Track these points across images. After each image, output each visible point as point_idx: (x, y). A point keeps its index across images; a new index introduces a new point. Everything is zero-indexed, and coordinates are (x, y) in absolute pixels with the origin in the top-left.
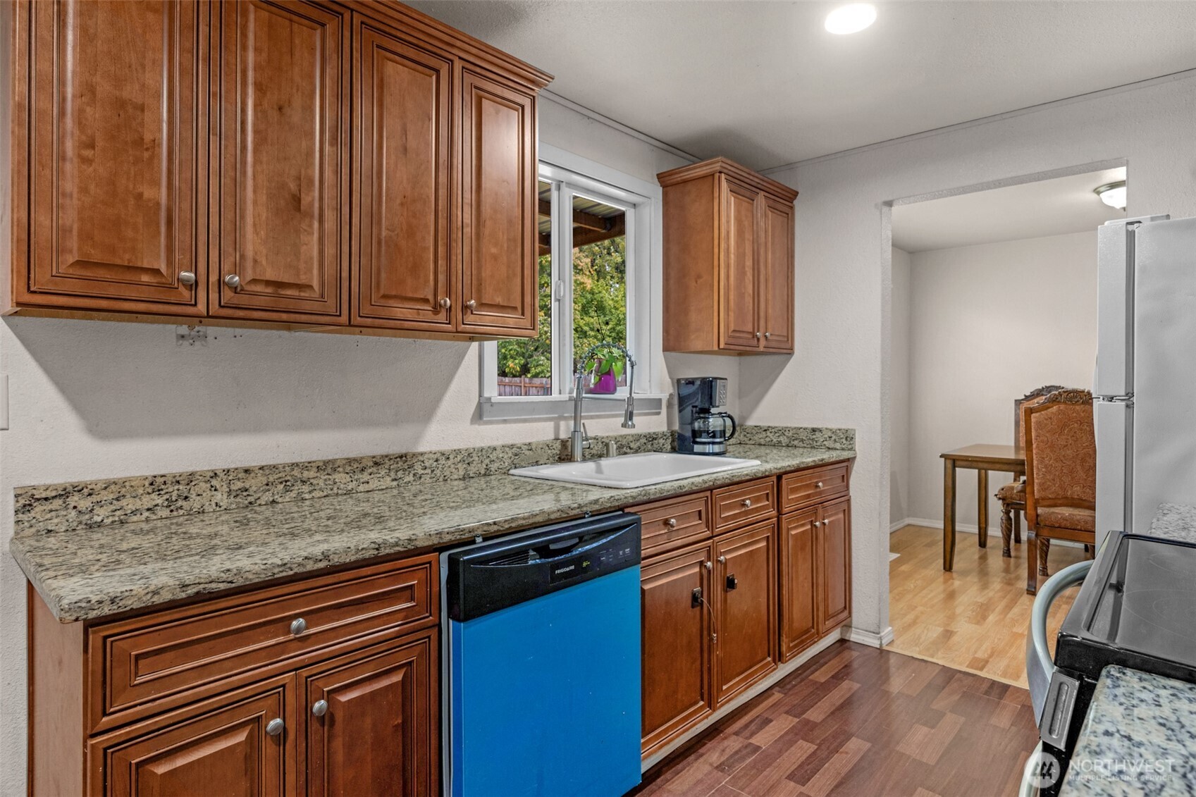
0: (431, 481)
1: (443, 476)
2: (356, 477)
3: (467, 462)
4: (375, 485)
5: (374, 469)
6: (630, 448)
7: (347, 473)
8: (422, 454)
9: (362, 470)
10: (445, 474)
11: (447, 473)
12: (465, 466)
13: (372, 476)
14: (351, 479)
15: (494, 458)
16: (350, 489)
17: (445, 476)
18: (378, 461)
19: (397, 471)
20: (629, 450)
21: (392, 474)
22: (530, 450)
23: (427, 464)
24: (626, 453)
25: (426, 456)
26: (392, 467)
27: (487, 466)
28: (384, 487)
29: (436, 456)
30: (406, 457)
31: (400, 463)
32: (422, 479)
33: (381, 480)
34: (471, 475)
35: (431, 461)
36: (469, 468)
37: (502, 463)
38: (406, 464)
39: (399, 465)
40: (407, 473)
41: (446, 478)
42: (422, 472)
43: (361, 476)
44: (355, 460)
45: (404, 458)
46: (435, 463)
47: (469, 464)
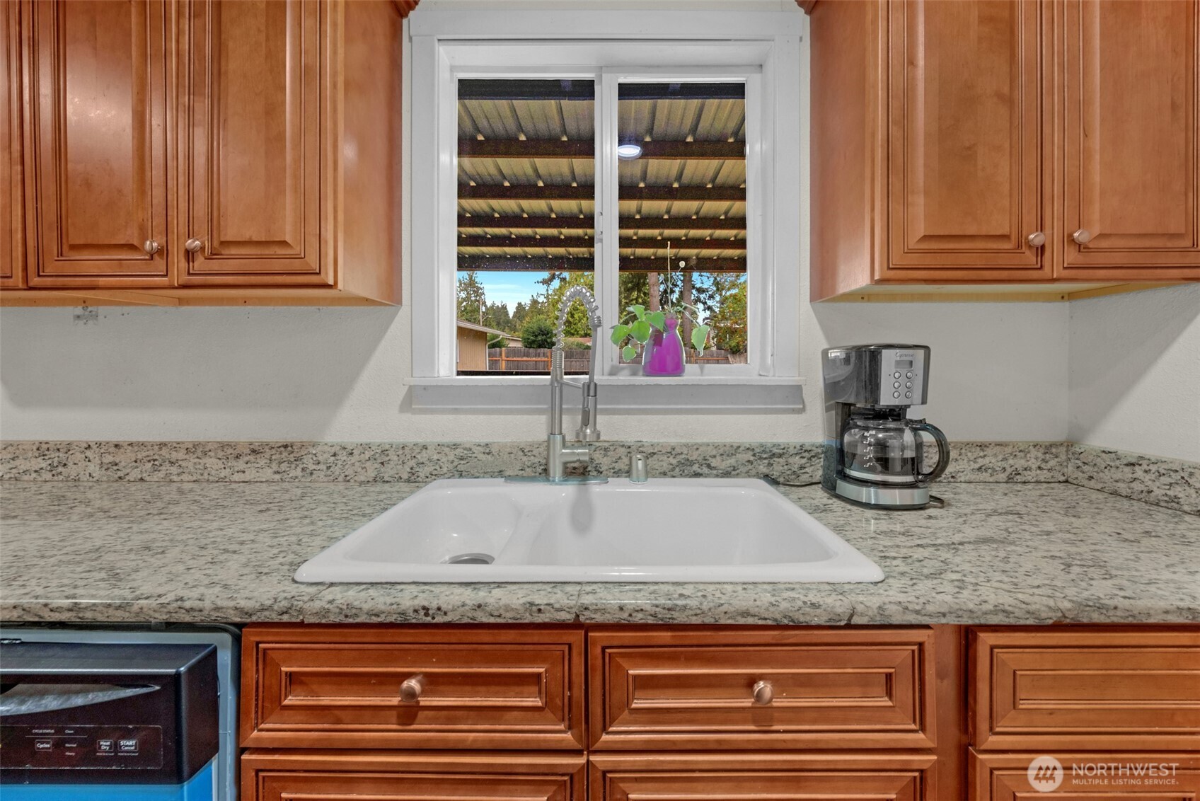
0: (326, 479)
1: (343, 475)
2: (230, 464)
3: (379, 461)
4: (253, 476)
5: (251, 458)
6: (709, 466)
7: (219, 459)
8: (313, 446)
9: (237, 457)
10: (347, 473)
11: (350, 472)
12: (377, 466)
13: (249, 465)
14: (223, 466)
15: (424, 460)
16: (222, 476)
17: (346, 476)
18: (257, 448)
19: (280, 463)
20: (705, 470)
21: (275, 467)
22: (488, 454)
23: (321, 458)
24: (697, 475)
25: (320, 448)
26: (273, 457)
27: (412, 469)
28: (264, 480)
29: (333, 450)
30: (292, 446)
31: (285, 454)
32: (314, 476)
33: (260, 470)
34: (386, 479)
35: (325, 456)
36: (382, 470)
37: (438, 467)
38: (292, 455)
39: (283, 456)
40: (293, 466)
41: (348, 478)
42: (314, 467)
43: (236, 464)
44: (229, 445)
45: (289, 448)
46: (333, 458)
47: (382, 463)
